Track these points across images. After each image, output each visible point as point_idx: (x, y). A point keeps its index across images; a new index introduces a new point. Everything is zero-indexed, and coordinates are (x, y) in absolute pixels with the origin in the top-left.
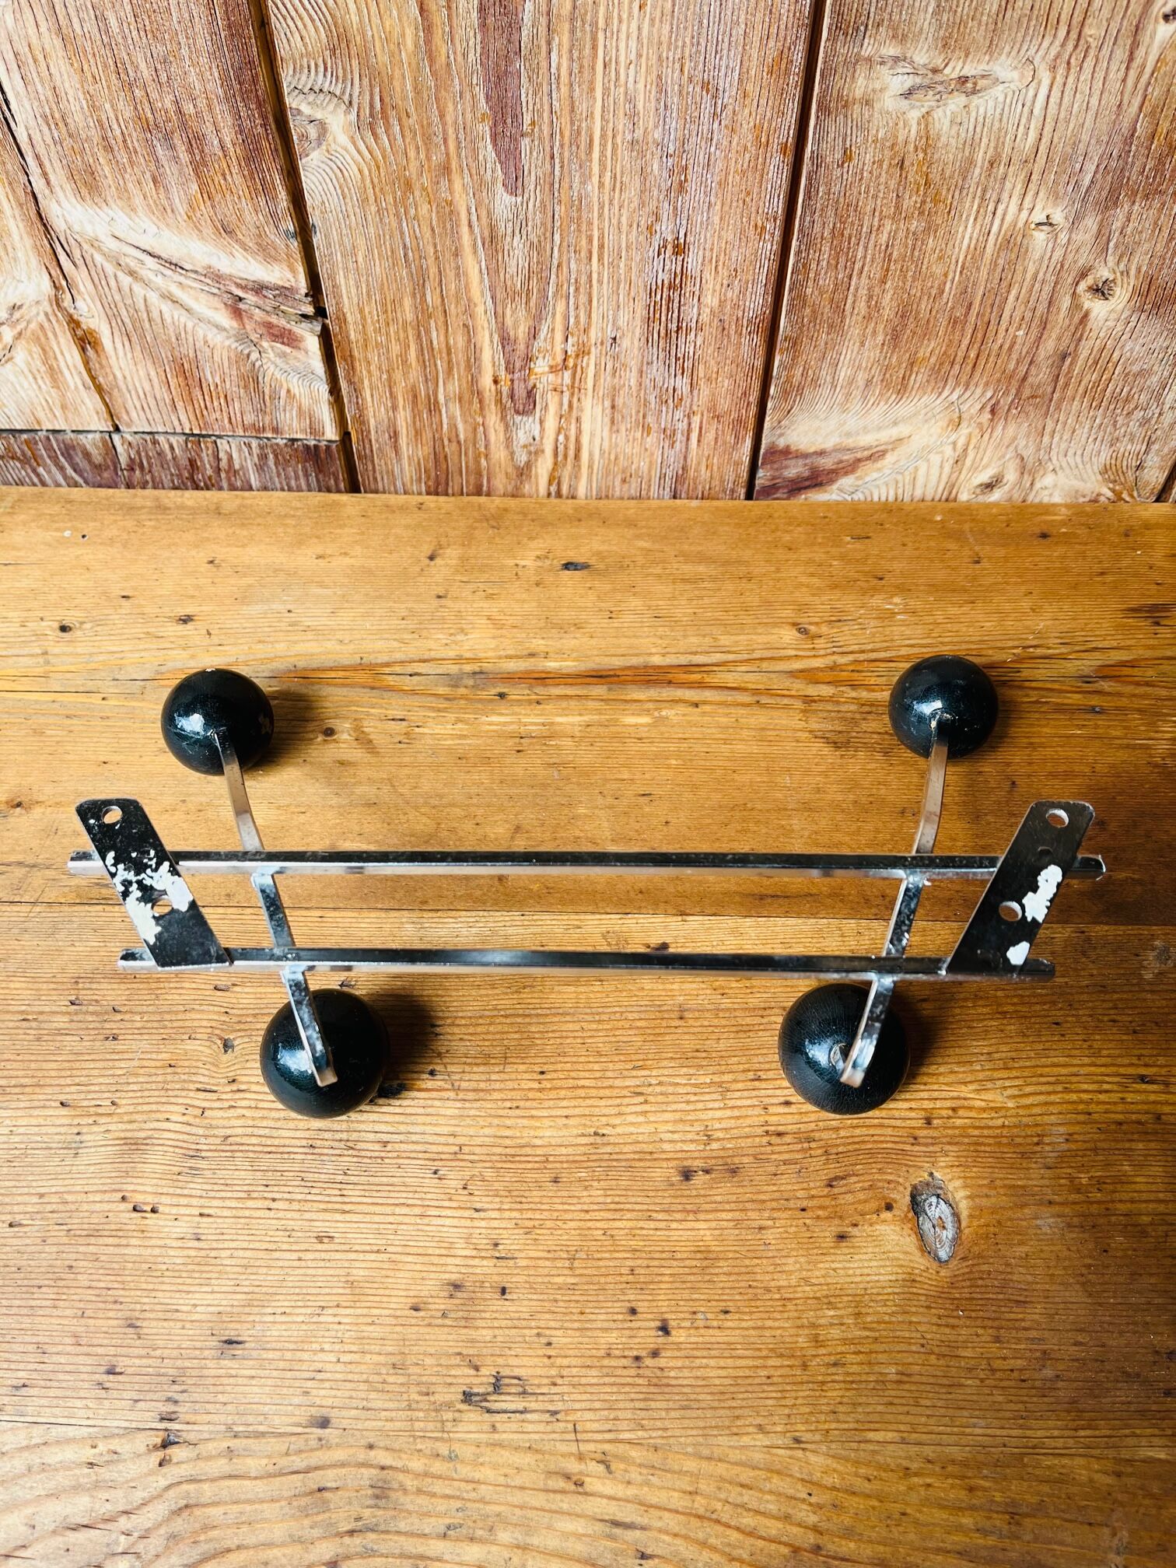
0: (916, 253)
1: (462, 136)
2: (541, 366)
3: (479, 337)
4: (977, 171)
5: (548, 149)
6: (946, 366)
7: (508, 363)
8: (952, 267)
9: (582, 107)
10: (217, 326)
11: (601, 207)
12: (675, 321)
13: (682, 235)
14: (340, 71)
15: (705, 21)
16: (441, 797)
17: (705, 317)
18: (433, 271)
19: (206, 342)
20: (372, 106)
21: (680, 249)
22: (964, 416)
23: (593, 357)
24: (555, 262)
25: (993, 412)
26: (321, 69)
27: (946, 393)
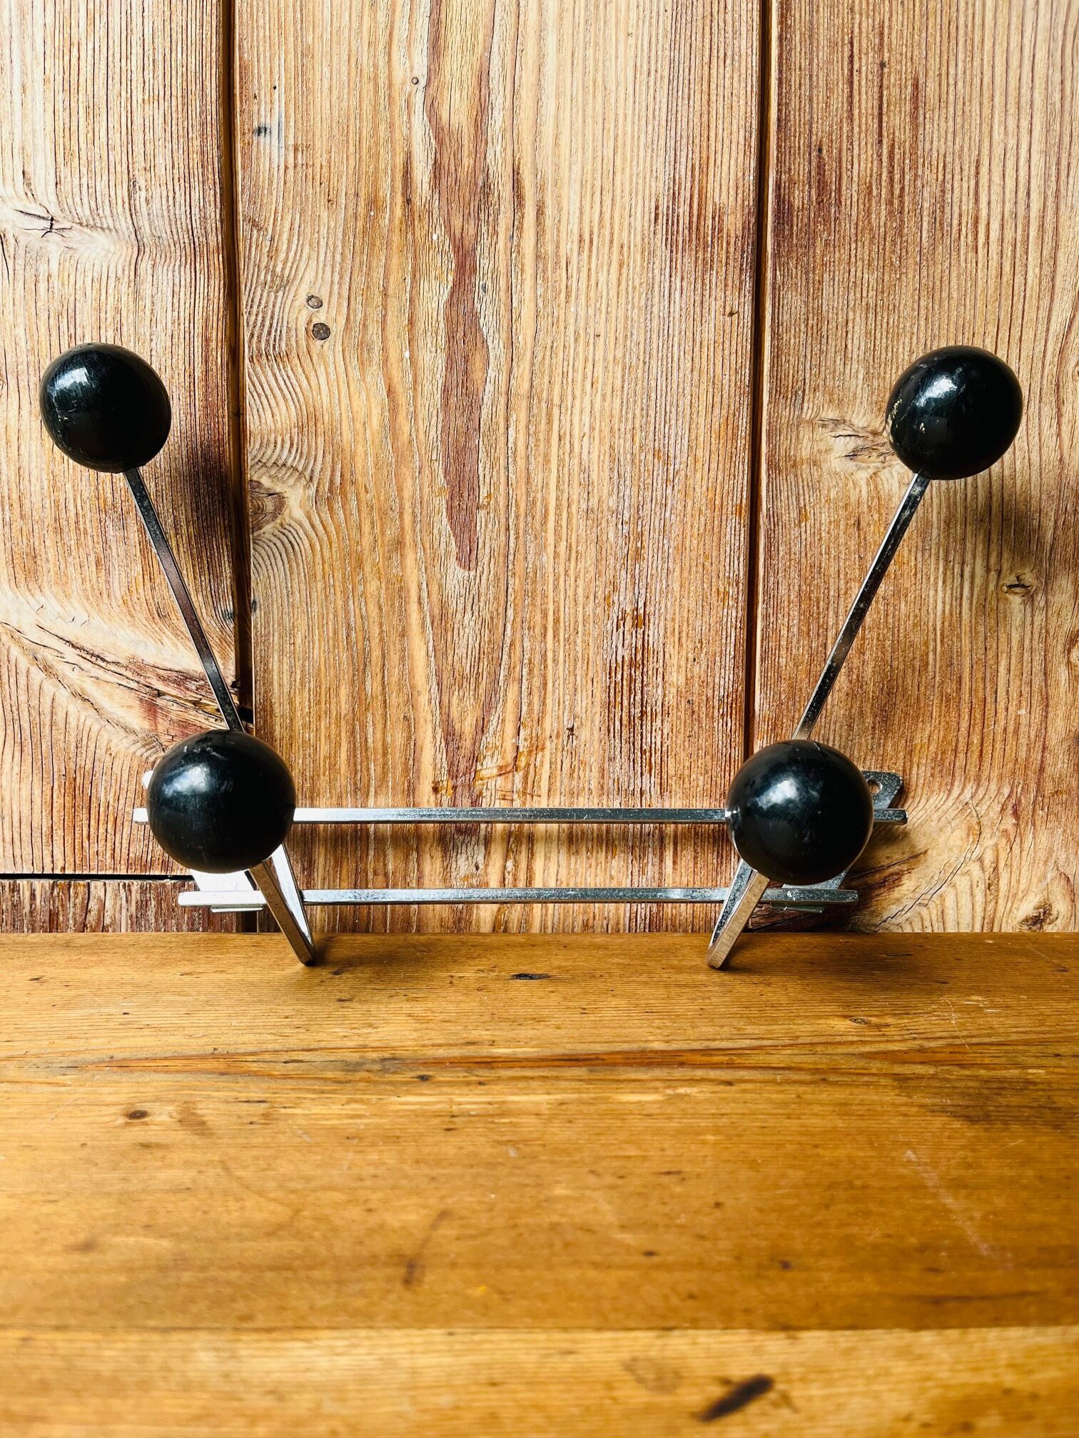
0: (890, 620)
1: (418, 511)
2: (489, 767)
3: (421, 732)
4: (935, 532)
5: (503, 520)
6: (949, 756)
7: (451, 764)
8: (932, 636)
9: (537, 478)
10: (125, 729)
11: (556, 580)
12: (638, 705)
13: (641, 604)
14: (305, 447)
15: (653, 395)
16: (308, 1179)
17: (671, 699)
18: (376, 653)
19: (108, 749)
20: (332, 482)
21: (640, 621)
22: (985, 821)
23: (547, 752)
24: (508, 640)
25: (1016, 814)
26: (287, 445)
27: (956, 792)
